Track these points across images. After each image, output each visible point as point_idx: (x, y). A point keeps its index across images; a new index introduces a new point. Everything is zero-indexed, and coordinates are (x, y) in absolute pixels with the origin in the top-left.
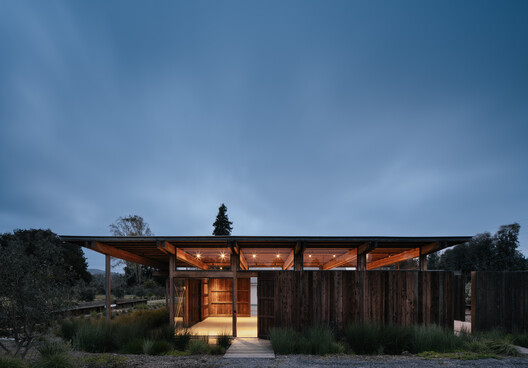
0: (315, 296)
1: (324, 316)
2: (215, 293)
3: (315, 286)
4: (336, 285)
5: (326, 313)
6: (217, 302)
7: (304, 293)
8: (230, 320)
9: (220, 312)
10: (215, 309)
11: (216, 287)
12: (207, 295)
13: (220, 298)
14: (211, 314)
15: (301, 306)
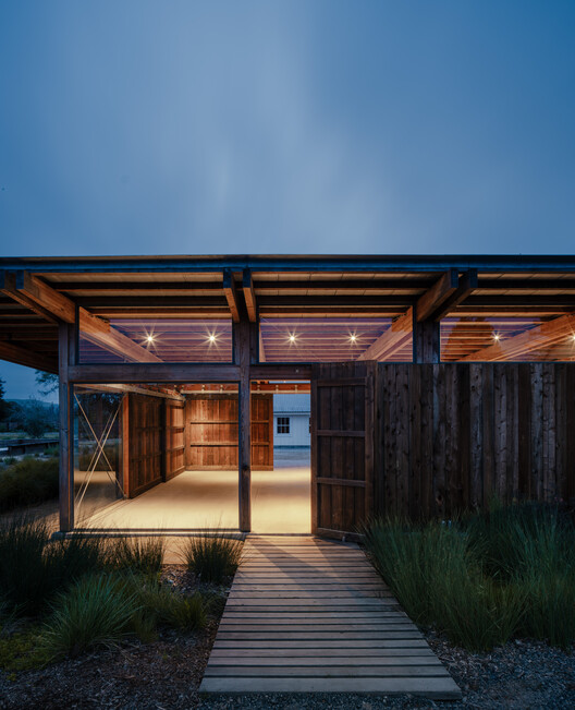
0: (476, 428)
1: (502, 478)
2: (197, 426)
3: (475, 401)
4: (537, 398)
5: (509, 470)
6: (202, 442)
7: (444, 419)
8: (233, 477)
9: (209, 462)
10: (199, 455)
11: (201, 415)
12: (182, 430)
13: (209, 435)
14: (188, 465)
15: (435, 451)
